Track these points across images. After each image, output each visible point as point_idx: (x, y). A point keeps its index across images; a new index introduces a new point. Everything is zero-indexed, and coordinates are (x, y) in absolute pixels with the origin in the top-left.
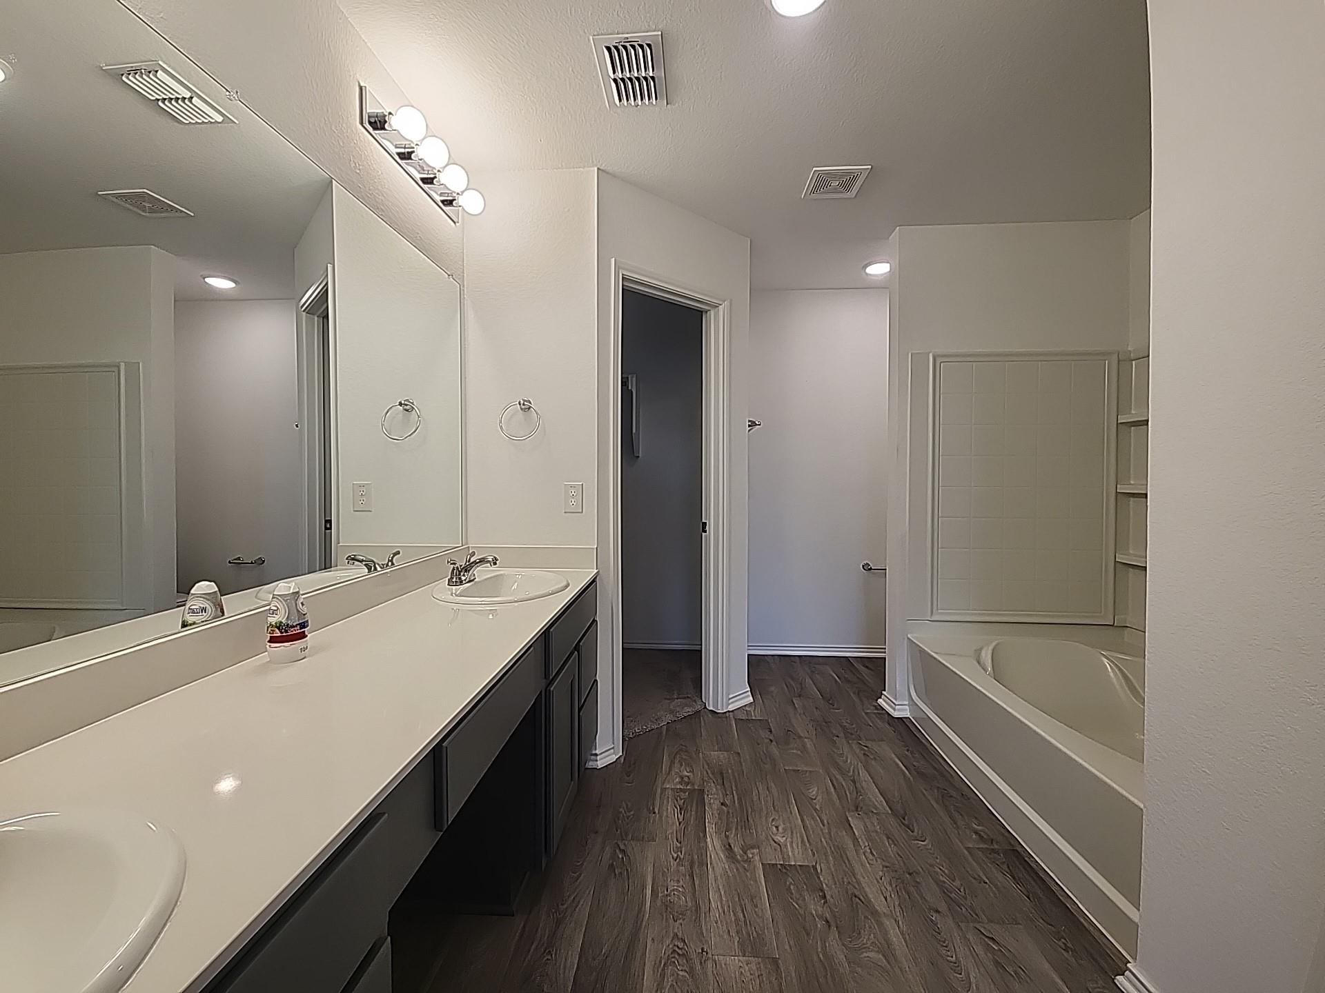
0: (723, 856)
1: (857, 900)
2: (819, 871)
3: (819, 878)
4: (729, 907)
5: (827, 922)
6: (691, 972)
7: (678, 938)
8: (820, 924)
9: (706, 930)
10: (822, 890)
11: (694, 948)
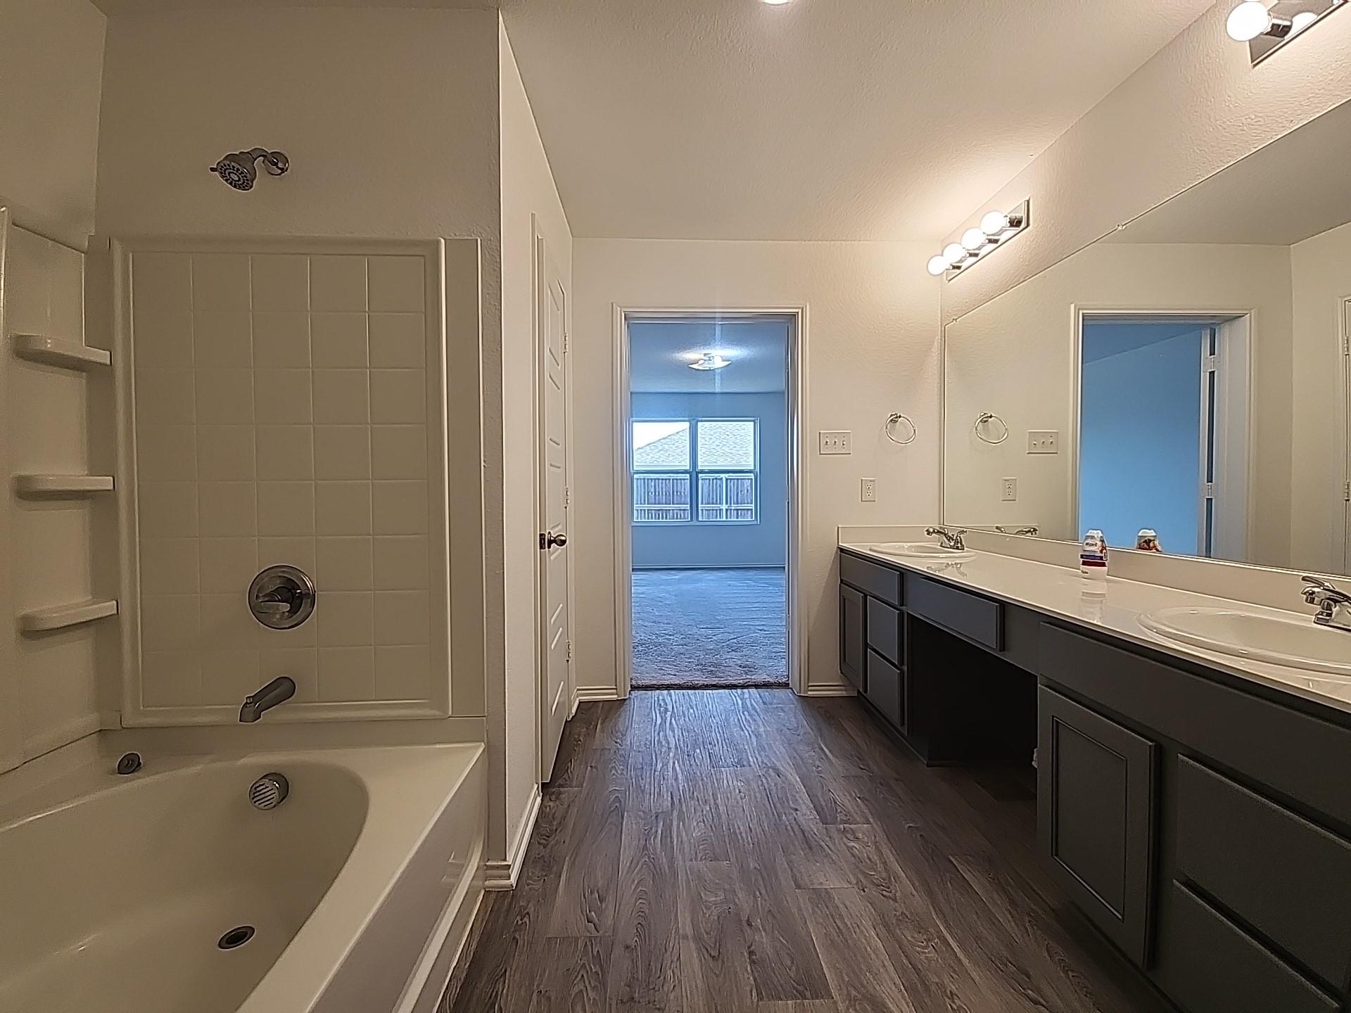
0: (891, 1006)
1: (713, 954)
2: (754, 991)
3: (755, 980)
4: (855, 932)
5: (750, 925)
6: (866, 875)
7: (891, 898)
8: (758, 922)
9: (867, 906)
10: (753, 962)
11: (874, 892)
